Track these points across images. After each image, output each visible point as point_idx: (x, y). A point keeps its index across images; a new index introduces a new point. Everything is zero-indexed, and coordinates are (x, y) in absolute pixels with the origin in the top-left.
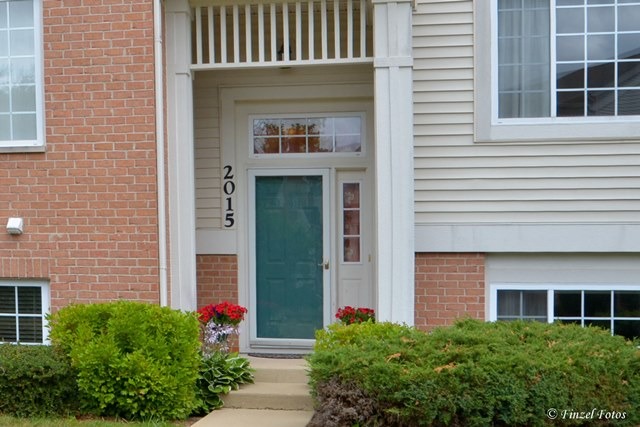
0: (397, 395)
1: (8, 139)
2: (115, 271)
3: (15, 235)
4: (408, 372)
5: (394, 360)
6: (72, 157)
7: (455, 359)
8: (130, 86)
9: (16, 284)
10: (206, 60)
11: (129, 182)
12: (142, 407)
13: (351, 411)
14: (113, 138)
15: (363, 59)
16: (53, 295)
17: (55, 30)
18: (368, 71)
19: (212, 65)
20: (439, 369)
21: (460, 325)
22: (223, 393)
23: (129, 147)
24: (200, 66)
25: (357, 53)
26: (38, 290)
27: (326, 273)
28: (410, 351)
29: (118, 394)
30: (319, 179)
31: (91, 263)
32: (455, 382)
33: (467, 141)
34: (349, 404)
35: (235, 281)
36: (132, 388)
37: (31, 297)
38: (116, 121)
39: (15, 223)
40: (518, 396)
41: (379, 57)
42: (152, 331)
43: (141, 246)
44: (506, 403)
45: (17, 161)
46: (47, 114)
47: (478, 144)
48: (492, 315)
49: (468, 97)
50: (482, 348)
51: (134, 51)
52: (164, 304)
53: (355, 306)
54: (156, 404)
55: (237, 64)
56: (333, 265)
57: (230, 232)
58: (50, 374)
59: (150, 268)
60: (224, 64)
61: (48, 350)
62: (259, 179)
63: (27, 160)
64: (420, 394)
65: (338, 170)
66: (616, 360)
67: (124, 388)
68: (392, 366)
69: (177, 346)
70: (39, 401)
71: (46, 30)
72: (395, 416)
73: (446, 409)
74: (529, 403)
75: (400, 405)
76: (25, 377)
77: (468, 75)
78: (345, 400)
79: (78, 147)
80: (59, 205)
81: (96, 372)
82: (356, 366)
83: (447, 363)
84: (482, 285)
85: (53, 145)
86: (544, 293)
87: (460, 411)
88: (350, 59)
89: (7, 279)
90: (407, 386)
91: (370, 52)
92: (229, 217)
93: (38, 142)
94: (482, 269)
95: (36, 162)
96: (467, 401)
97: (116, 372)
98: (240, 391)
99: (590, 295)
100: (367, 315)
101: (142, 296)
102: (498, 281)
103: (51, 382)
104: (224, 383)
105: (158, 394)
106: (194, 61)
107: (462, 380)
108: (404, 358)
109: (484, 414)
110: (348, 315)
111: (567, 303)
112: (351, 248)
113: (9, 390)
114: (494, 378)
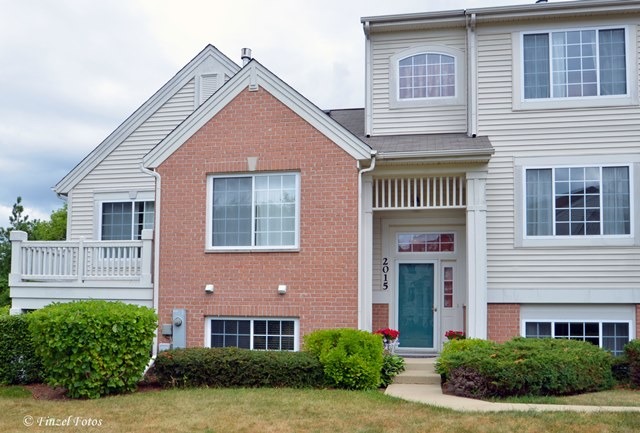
0: (497, 375)
1: (279, 245)
2: (335, 313)
3: (282, 294)
4: (501, 364)
5: (493, 358)
6: (314, 254)
7: (523, 357)
8: (345, 219)
9: (267, 320)
10: (380, 206)
11: (343, 267)
12: (357, 383)
13: (472, 383)
14: (336, 245)
15: (461, 206)
16: (301, 325)
17: (307, 190)
18: (463, 213)
19: (383, 208)
20: (517, 362)
21: (516, 340)
22: (393, 376)
23: (344, 249)
24: (377, 208)
25: (458, 204)
26: (293, 322)
27: (435, 313)
28: (500, 353)
29: (345, 377)
30: (432, 265)
31: (322, 309)
32: (524, 368)
33: (511, 247)
34: (469, 380)
35: (387, 317)
36: (353, 373)
37: (288, 326)
38: (337, 237)
39: (282, 288)
40: (554, 375)
41: (470, 205)
42: (362, 344)
43: (349, 300)
44: (548, 379)
45: (284, 256)
46: (301, 233)
47: (516, 249)
48: (523, 334)
49: (511, 225)
50: (535, 352)
51: (348, 202)
52: (359, 328)
53: (455, 330)
54: (364, 381)
55: (396, 208)
56: (439, 310)
57: (386, 292)
58: (311, 366)
59: (353, 311)
60: (390, 208)
61: (298, 354)
62: (401, 265)
63: (289, 256)
64: (507, 374)
65: (442, 261)
66: (597, 357)
67: (348, 373)
68: (493, 361)
69: (374, 352)
70: (304, 380)
71: (302, 190)
72: (495, 386)
73: (520, 382)
74: (559, 379)
75: (497, 380)
76: (298, 368)
77: (511, 214)
78: (467, 378)
79: (317, 250)
80: (306, 279)
81: (334, 365)
82: (474, 360)
83: (519, 358)
84: (518, 319)
85: (304, 248)
86: (549, 324)
87: (527, 382)
88: (454, 206)
89: (277, 317)
90: (501, 370)
91: (464, 203)
92: (385, 285)
93: (296, 246)
94: (518, 312)
95: (294, 257)
96: (530, 377)
97: (344, 365)
98: (400, 375)
99: (572, 325)
100: (461, 336)
101: (349, 326)
102: (527, 317)
103: (310, 370)
104: (393, 370)
105: (366, 376)
106: (374, 206)
107: (528, 367)
108: (497, 356)
109: (538, 384)
110: (451, 335)
111: (561, 329)
112: (449, 301)
113: (289, 375)
114: (543, 366)
